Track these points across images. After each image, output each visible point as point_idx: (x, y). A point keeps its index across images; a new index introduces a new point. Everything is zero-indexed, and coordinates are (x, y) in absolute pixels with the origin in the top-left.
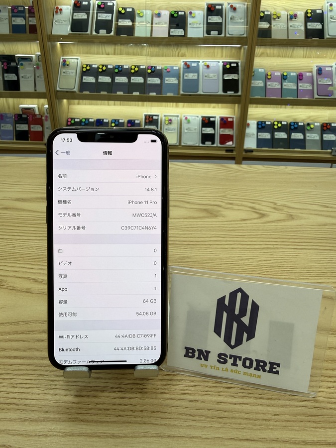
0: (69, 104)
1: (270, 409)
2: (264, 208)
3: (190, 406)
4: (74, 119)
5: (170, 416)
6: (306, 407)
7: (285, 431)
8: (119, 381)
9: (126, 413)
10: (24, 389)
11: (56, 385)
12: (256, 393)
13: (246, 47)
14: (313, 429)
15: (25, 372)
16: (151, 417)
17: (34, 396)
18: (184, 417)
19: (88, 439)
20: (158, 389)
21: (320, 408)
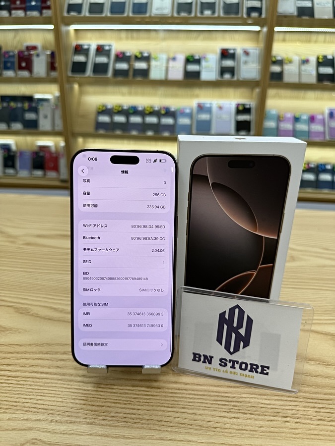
0: (85, 143)
1: (257, 422)
3: (189, 418)
5: (171, 425)
8: (129, 396)
9: (134, 421)
10: (49, 398)
11: (76, 396)
12: (246, 410)
15: (50, 385)
16: (155, 424)
17: (58, 404)
18: (183, 426)
20: (162, 404)
21: (301, 423)
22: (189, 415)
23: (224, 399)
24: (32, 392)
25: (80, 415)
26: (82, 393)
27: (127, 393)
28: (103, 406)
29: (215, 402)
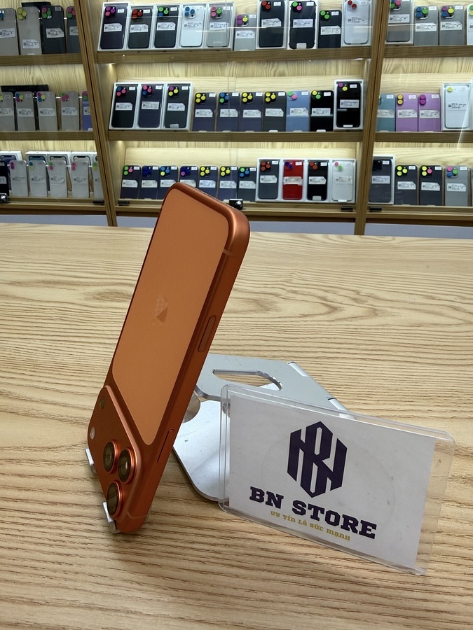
0: (126, 147)
1: (245, 583)
2: (339, 299)
4: (133, 167)
5: (110, 583)
6: (296, 583)
7: (255, 614)
8: (61, 532)
9: (57, 574)
12: (234, 560)
13: (370, 60)
14: (295, 615)
16: (86, 581)
18: (129, 585)
21: (316, 587)
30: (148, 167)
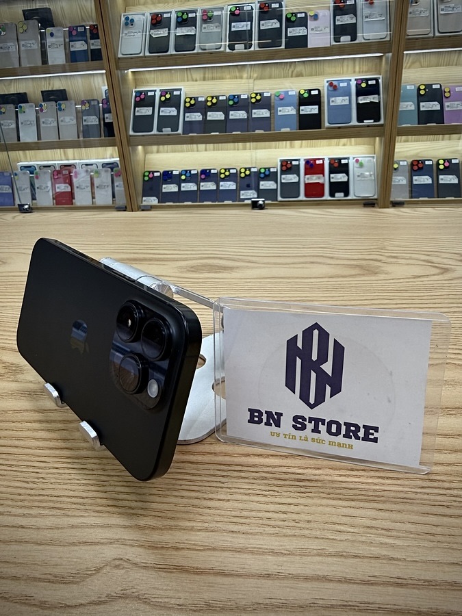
0: (146, 152)
2: (445, 261)
3: (381, 517)
4: (153, 172)
5: (352, 530)
8: (269, 482)
9: (286, 524)
11: (181, 485)
13: (390, 54)
16: (324, 530)
17: (152, 498)
18: (374, 531)
19: (237, 555)
20: (329, 494)
22: (380, 513)
23: (436, 484)
24: (108, 481)
25: (191, 516)
26: (190, 480)
27: (265, 478)
28: (228, 500)
29: (419, 490)
30: (168, 171)
